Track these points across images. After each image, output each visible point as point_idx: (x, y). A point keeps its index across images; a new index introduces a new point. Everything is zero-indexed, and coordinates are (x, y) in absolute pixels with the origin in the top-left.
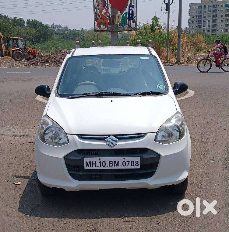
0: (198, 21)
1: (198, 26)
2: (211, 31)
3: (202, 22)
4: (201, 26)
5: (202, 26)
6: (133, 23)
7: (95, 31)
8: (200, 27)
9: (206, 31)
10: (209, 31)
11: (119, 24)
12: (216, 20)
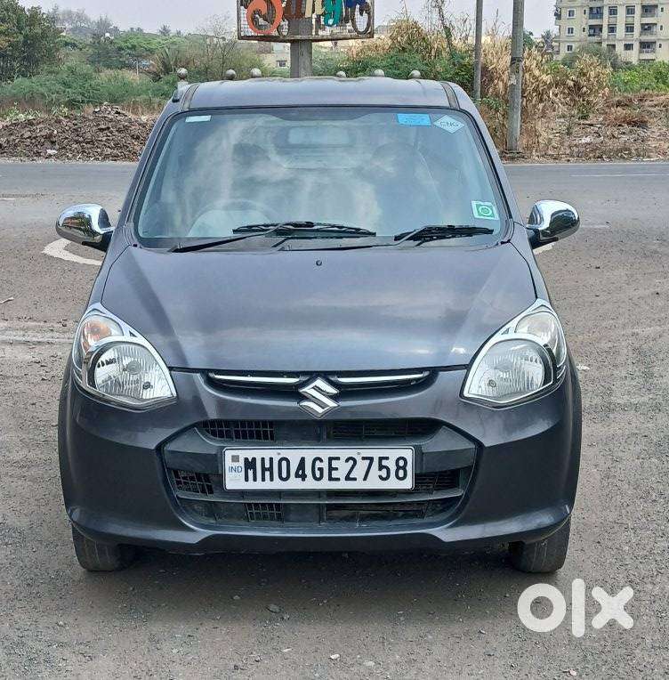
0: (591, 9)
1: (591, 27)
2: (636, 46)
3: (606, 12)
4: (601, 30)
5: (605, 29)
6: (361, 14)
7: (241, 38)
8: (595, 30)
9: (620, 48)
10: (628, 47)
11: (314, 16)
12: (656, 6)
